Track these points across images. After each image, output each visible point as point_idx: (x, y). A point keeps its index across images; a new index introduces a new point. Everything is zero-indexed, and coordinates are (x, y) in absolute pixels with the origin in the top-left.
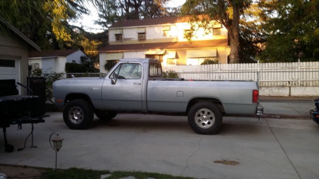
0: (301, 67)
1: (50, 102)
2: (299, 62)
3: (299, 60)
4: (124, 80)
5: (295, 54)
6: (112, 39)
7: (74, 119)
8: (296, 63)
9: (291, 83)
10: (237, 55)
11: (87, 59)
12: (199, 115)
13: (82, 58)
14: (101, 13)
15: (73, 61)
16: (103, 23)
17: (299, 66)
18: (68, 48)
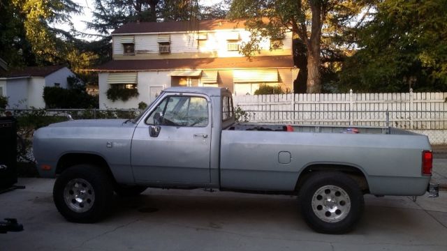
0: (414, 100)
1: (24, 160)
2: (411, 93)
3: (411, 89)
4: (175, 128)
5: (405, 80)
6: (118, 51)
7: (74, 201)
8: (407, 94)
9: (399, 124)
10: (318, 81)
11: (78, 81)
12: (320, 198)
13: (70, 80)
14: (98, 12)
15: (56, 84)
16: (101, 26)
17: (412, 99)
18: (49, 64)
